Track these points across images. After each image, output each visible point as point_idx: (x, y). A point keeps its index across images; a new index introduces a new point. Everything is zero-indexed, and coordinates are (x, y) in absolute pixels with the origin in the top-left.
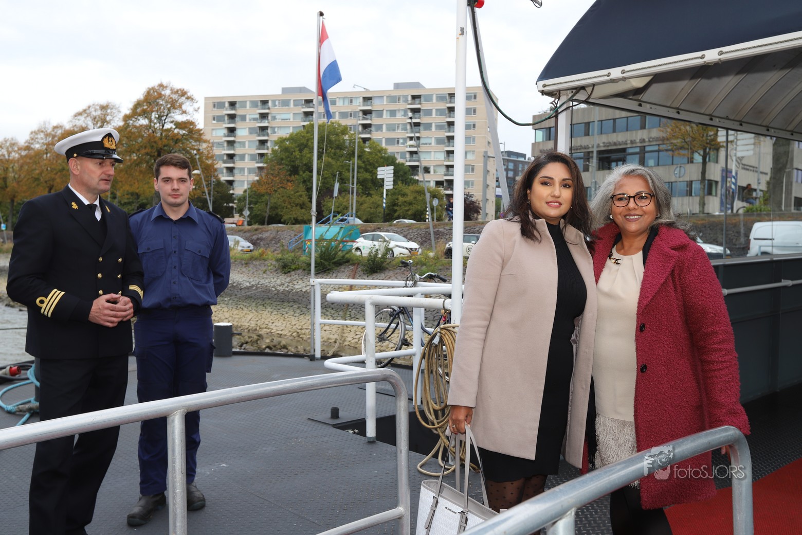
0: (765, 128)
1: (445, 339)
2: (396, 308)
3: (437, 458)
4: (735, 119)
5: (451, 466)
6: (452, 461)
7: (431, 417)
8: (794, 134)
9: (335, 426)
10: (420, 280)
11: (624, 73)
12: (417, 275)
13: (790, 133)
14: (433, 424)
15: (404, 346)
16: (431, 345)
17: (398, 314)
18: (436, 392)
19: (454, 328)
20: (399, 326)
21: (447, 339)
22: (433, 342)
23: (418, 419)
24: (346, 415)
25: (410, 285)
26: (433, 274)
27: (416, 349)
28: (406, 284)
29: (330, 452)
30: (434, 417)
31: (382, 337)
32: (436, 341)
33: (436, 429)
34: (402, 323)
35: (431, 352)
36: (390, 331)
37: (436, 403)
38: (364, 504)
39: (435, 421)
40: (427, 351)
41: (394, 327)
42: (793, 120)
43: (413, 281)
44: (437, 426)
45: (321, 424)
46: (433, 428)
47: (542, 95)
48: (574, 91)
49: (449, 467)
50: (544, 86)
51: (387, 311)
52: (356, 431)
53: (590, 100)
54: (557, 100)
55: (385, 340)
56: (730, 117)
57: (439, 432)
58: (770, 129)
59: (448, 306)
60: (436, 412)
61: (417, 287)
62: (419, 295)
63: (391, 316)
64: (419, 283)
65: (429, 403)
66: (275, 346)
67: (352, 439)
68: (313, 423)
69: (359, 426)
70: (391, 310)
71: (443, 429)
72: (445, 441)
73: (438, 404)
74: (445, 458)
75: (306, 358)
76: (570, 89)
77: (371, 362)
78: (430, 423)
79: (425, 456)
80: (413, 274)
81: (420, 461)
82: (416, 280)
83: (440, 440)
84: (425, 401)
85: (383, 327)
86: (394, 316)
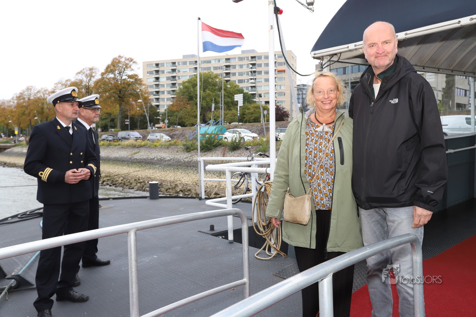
0: (437, 69)
1: (267, 189)
3: (265, 250)
4: (421, 65)
5: (272, 254)
6: (273, 251)
7: (261, 229)
8: (453, 71)
9: (213, 235)
10: (256, 156)
11: (356, 46)
12: (253, 154)
13: (451, 71)
14: (263, 233)
15: (247, 192)
16: (260, 192)
17: (244, 175)
18: (264, 216)
20: (245, 181)
22: (261, 190)
23: (254, 230)
24: (218, 229)
25: (250, 160)
26: (262, 153)
27: (253, 194)
28: (248, 159)
29: (210, 248)
30: (263, 229)
31: (236, 187)
32: (263, 190)
33: (264, 235)
34: (246, 179)
35: (261, 196)
36: (240, 183)
37: (263, 221)
38: (228, 275)
39: (263, 231)
40: (258, 195)
41: (242, 182)
42: (452, 64)
43: (251, 157)
44: (264, 234)
45: (205, 234)
46: (263, 235)
48: (331, 56)
49: (271, 255)
50: (315, 54)
51: (239, 173)
52: (223, 237)
53: (340, 61)
54: (322, 61)
55: (238, 188)
56: (418, 65)
57: (266, 237)
58: (440, 70)
59: (268, 172)
60: (264, 227)
61: (254, 161)
62: (254, 165)
63: (240, 176)
64: (254, 158)
65: (260, 222)
66: (184, 190)
67: (221, 241)
68: (201, 233)
69: (225, 234)
70: (241, 173)
71: (268, 235)
72: (269, 241)
73: (265, 223)
74: (269, 250)
75: (197, 198)
76: (328, 56)
77: (230, 201)
78: (261, 233)
79: (259, 249)
80: (251, 154)
81: (256, 252)
82: (253, 156)
83: (267, 241)
84: (258, 221)
85: (236, 182)
86: (242, 176)
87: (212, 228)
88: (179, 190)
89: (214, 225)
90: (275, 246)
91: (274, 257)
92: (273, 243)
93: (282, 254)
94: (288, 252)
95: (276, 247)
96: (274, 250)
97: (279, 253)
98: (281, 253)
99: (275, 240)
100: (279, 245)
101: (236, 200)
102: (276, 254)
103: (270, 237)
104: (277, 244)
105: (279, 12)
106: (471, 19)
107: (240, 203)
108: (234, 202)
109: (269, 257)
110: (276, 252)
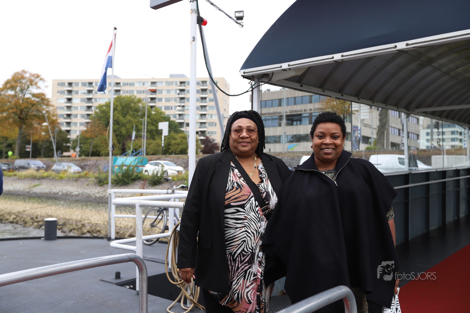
0: (372, 102)
2: (161, 208)
3: (180, 302)
4: (356, 96)
5: (189, 307)
6: (189, 304)
7: (176, 277)
9: (118, 284)
10: (177, 189)
11: (290, 66)
12: (175, 187)
13: (385, 105)
14: (177, 282)
15: (166, 231)
16: (176, 231)
17: (163, 210)
22: (177, 229)
23: (167, 278)
24: (125, 277)
25: (170, 193)
26: (184, 186)
27: (169, 233)
28: (167, 192)
31: (152, 225)
33: (179, 284)
34: (165, 216)
35: (176, 236)
36: (158, 220)
39: (178, 279)
40: (174, 234)
43: (172, 190)
44: (179, 282)
45: (108, 283)
46: (177, 284)
47: (243, 78)
49: (187, 309)
50: (244, 73)
51: (156, 209)
52: (132, 286)
54: (252, 81)
55: (154, 227)
56: (353, 95)
57: (181, 286)
61: (174, 194)
62: (173, 199)
63: (158, 211)
64: (175, 191)
65: (175, 268)
66: (92, 231)
67: (127, 293)
68: (104, 282)
69: (132, 283)
70: (159, 208)
71: (183, 284)
72: (185, 292)
74: (185, 303)
75: (105, 239)
76: (259, 75)
77: (139, 242)
78: (176, 281)
79: (173, 301)
80: (172, 186)
81: (169, 305)
82: (174, 189)
83: (182, 291)
84: (172, 266)
85: (154, 219)
86: (160, 212)
87: (118, 275)
88: (85, 231)
89: (121, 272)
90: (192, 298)
91: (191, 311)
92: (189, 294)
93: (201, 307)
95: (194, 298)
96: (191, 302)
97: (196, 305)
98: (198, 305)
99: (192, 289)
100: (196, 296)
101: (152, 241)
102: (193, 308)
103: (186, 286)
104: (194, 295)
105: (202, 22)
106: (407, 45)
107: (157, 244)
108: (150, 243)
109: (185, 312)
110: (192, 305)
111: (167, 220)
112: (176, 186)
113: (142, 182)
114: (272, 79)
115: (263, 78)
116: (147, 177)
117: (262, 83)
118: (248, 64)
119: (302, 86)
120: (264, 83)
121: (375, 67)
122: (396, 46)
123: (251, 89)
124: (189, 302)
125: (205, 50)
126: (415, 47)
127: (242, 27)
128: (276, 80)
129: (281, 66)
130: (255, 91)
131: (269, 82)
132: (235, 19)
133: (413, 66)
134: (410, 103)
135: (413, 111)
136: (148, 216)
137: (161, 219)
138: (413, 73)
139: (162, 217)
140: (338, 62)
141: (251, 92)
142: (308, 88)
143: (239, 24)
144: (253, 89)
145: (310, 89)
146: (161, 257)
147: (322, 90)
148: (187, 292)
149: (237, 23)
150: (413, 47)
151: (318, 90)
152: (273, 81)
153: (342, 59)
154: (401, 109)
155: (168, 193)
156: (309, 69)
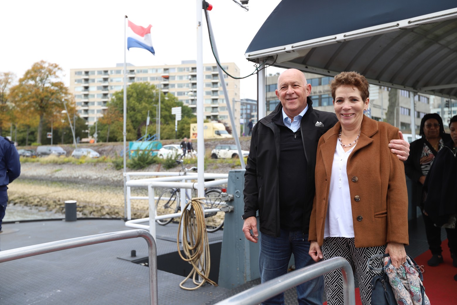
1: (194, 207)
2: (174, 189)
3: (192, 278)
5: (200, 283)
6: (201, 280)
7: (187, 254)
9: (134, 262)
10: (188, 171)
11: (293, 48)
12: (186, 169)
14: (189, 258)
16: (186, 212)
17: (175, 192)
18: (191, 239)
19: (199, 200)
21: (196, 207)
22: (187, 208)
23: (179, 256)
24: (140, 255)
25: (182, 175)
27: (180, 213)
29: (128, 278)
30: (189, 254)
31: (166, 207)
32: (189, 208)
33: (190, 261)
35: (187, 215)
37: (190, 245)
39: (190, 256)
40: (184, 214)
41: (173, 200)
43: (184, 172)
44: (191, 259)
45: (125, 261)
47: (249, 61)
48: (266, 58)
49: (198, 284)
50: (249, 56)
52: (147, 264)
54: (257, 64)
55: (168, 207)
57: (192, 263)
59: (196, 187)
60: (190, 251)
61: (186, 175)
62: (184, 180)
63: (171, 193)
64: (187, 173)
66: (111, 213)
68: (120, 260)
69: (145, 261)
70: (172, 190)
71: (195, 261)
72: (196, 268)
73: (192, 246)
74: (197, 279)
75: (122, 220)
76: (264, 58)
77: (153, 222)
78: (187, 258)
79: (185, 277)
80: (184, 168)
81: (182, 281)
82: (186, 171)
83: (194, 268)
84: (184, 244)
85: (167, 200)
86: (173, 193)
87: (134, 253)
88: (104, 213)
89: (136, 250)
90: (203, 274)
91: (202, 286)
92: (200, 271)
93: (212, 282)
94: (219, 280)
95: (205, 274)
96: (202, 278)
97: (207, 281)
98: (209, 281)
99: (202, 266)
100: (207, 272)
101: (166, 221)
102: (204, 283)
103: (197, 263)
104: (205, 271)
105: (208, 7)
106: (409, 22)
107: (171, 224)
108: (164, 223)
109: (196, 287)
110: (204, 281)
111: (180, 201)
112: (188, 168)
113: (157, 165)
114: (277, 61)
115: (267, 61)
116: (162, 160)
117: (267, 66)
118: (252, 47)
119: (307, 67)
120: (268, 66)
121: (380, 46)
122: (398, 24)
123: (256, 71)
124: (200, 278)
125: (211, 34)
126: (417, 24)
127: (247, 11)
128: (281, 62)
129: (285, 48)
130: (260, 73)
131: (274, 64)
132: (241, 3)
133: (419, 44)
134: (417, 82)
135: (420, 89)
136: (162, 198)
137: (175, 200)
138: (420, 51)
139: (176, 198)
140: (341, 42)
141: (256, 75)
142: (313, 69)
143: (244, 8)
144: (258, 71)
145: (315, 70)
146: (174, 236)
147: (327, 71)
148: (198, 269)
149: (242, 7)
150: (416, 25)
151: (323, 71)
152: (278, 63)
153: (345, 40)
154: (408, 88)
155: (180, 175)
156: (313, 50)
